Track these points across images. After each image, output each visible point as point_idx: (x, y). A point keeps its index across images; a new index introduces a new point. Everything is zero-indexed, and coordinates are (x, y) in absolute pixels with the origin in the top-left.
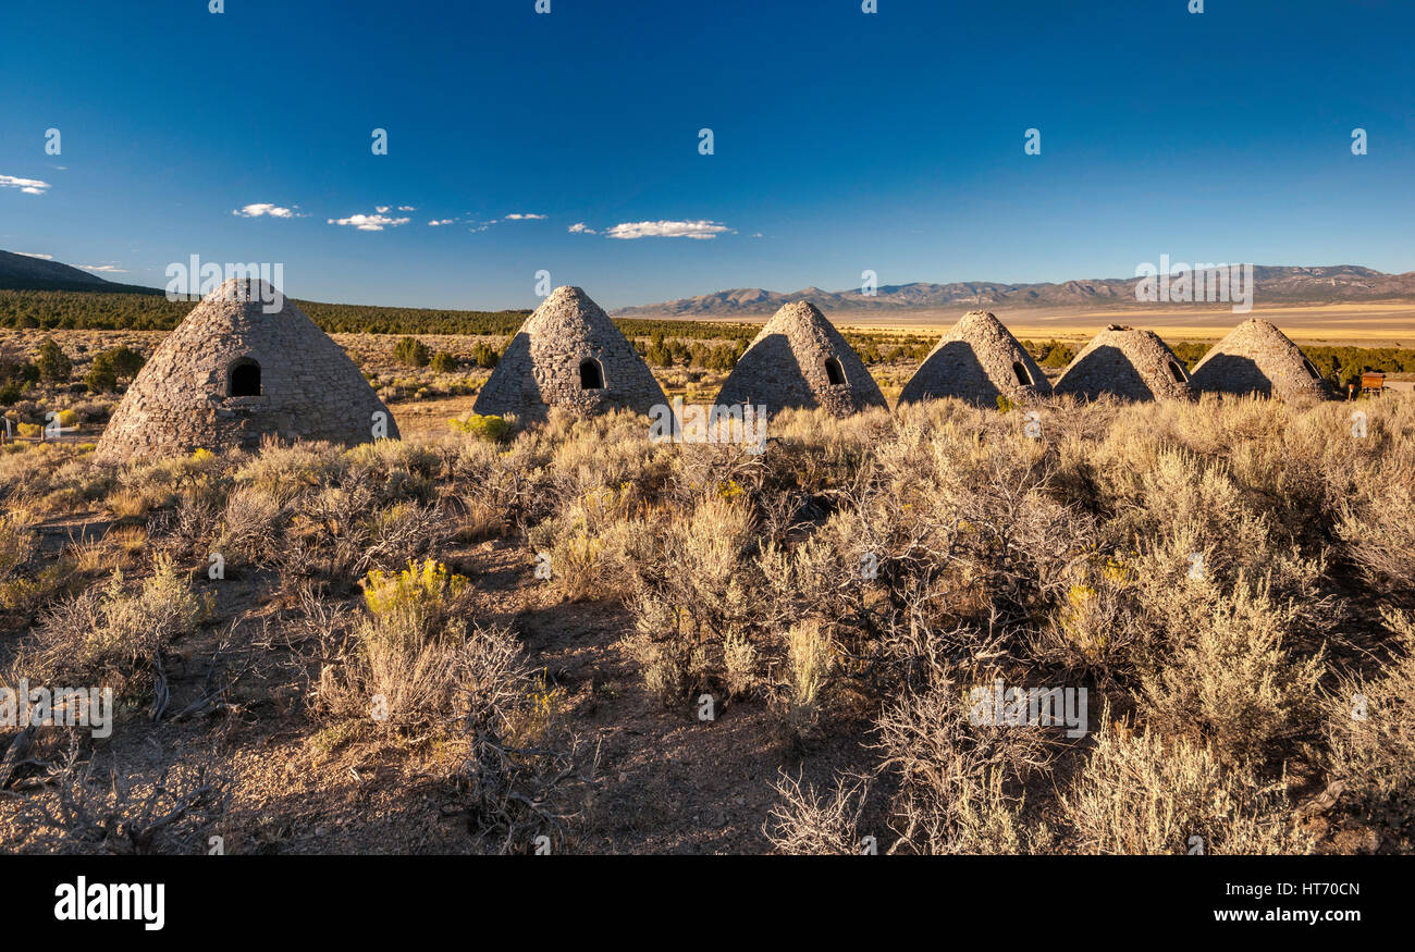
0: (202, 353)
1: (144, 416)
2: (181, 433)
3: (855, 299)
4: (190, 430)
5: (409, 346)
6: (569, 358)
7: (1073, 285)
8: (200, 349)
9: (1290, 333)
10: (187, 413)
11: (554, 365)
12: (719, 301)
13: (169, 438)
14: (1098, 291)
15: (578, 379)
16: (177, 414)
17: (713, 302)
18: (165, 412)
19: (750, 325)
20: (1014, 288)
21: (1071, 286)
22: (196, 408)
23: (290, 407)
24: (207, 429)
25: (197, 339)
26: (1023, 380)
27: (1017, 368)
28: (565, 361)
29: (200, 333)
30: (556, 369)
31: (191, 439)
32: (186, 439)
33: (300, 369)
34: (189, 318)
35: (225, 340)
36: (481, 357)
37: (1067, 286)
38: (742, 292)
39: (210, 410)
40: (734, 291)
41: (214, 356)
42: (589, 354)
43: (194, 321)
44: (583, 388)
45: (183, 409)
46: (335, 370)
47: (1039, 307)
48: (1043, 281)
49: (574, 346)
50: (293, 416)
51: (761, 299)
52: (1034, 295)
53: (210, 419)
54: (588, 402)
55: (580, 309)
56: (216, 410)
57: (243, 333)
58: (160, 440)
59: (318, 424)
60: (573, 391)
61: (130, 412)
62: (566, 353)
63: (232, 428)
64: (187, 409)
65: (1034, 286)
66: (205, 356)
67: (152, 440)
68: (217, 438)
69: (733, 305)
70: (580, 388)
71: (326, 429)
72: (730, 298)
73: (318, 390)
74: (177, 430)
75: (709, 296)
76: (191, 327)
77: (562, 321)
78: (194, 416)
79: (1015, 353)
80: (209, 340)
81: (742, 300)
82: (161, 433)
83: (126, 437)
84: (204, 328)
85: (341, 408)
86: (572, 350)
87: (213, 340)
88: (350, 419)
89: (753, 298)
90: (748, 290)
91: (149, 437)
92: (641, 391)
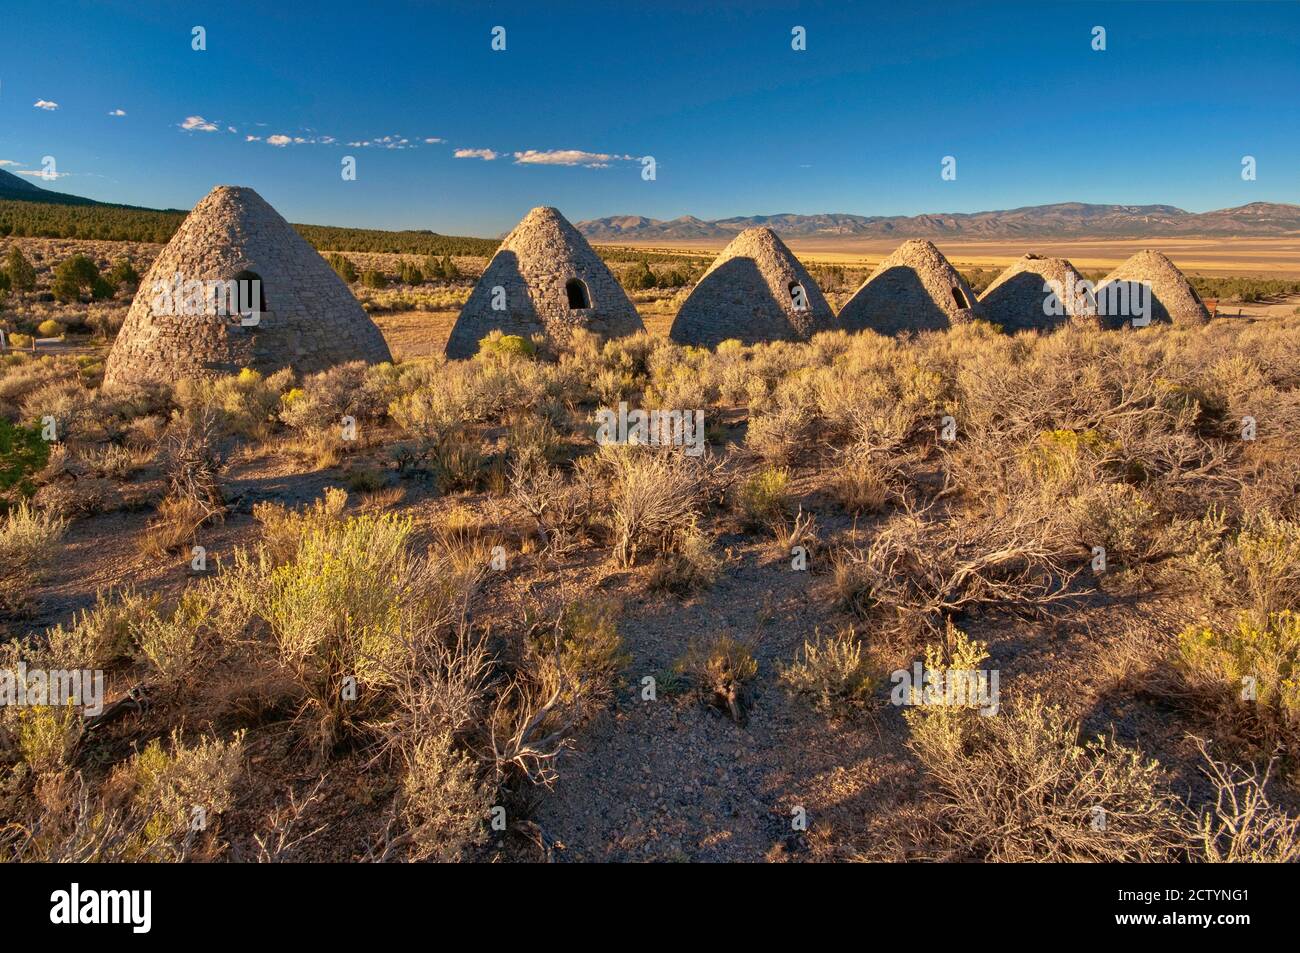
0: (204, 265)
1: (156, 331)
2: (195, 349)
3: (728, 228)
4: (203, 346)
5: (337, 262)
6: (555, 278)
7: (924, 219)
8: (202, 261)
9: (1179, 265)
10: (199, 328)
11: (541, 285)
12: (603, 226)
13: (184, 353)
14: (945, 224)
15: (566, 299)
16: (188, 328)
17: (598, 227)
18: (176, 327)
19: (633, 249)
20: (873, 220)
21: (922, 219)
22: (206, 323)
23: (296, 323)
24: (219, 345)
25: (198, 250)
26: (961, 304)
27: (956, 293)
28: (552, 281)
29: (199, 244)
30: (544, 289)
31: (205, 355)
32: (200, 355)
33: (300, 285)
34: (184, 227)
35: (225, 252)
36: (406, 275)
37: (919, 219)
38: (625, 219)
39: (220, 325)
40: (617, 217)
41: (217, 269)
42: (574, 275)
43: (191, 229)
44: (571, 308)
45: (194, 324)
46: (330, 286)
47: (894, 238)
48: (899, 215)
49: (559, 267)
50: (299, 333)
51: (642, 225)
52: (889, 226)
53: (221, 334)
54: (577, 321)
55: (560, 230)
56: (227, 326)
57: (241, 245)
58: (175, 356)
59: (323, 341)
60: (562, 310)
61: (140, 326)
62: (551, 273)
63: (243, 344)
64: (197, 324)
65: (890, 218)
66: (208, 268)
67: (167, 354)
68: (230, 354)
69: (616, 231)
70: (568, 307)
71: (330, 346)
72: (613, 224)
73: (319, 307)
74: (190, 346)
75: (594, 222)
76: (188, 237)
77: (544, 242)
78: (206, 331)
79: (954, 279)
80: (209, 252)
81: (624, 226)
82: (175, 349)
83: (140, 352)
84: (202, 239)
85: (341, 325)
86: (557, 270)
87: (213, 252)
88: (350, 336)
89: (635, 225)
90: (631, 217)
91: (163, 353)
92: (623, 311)
